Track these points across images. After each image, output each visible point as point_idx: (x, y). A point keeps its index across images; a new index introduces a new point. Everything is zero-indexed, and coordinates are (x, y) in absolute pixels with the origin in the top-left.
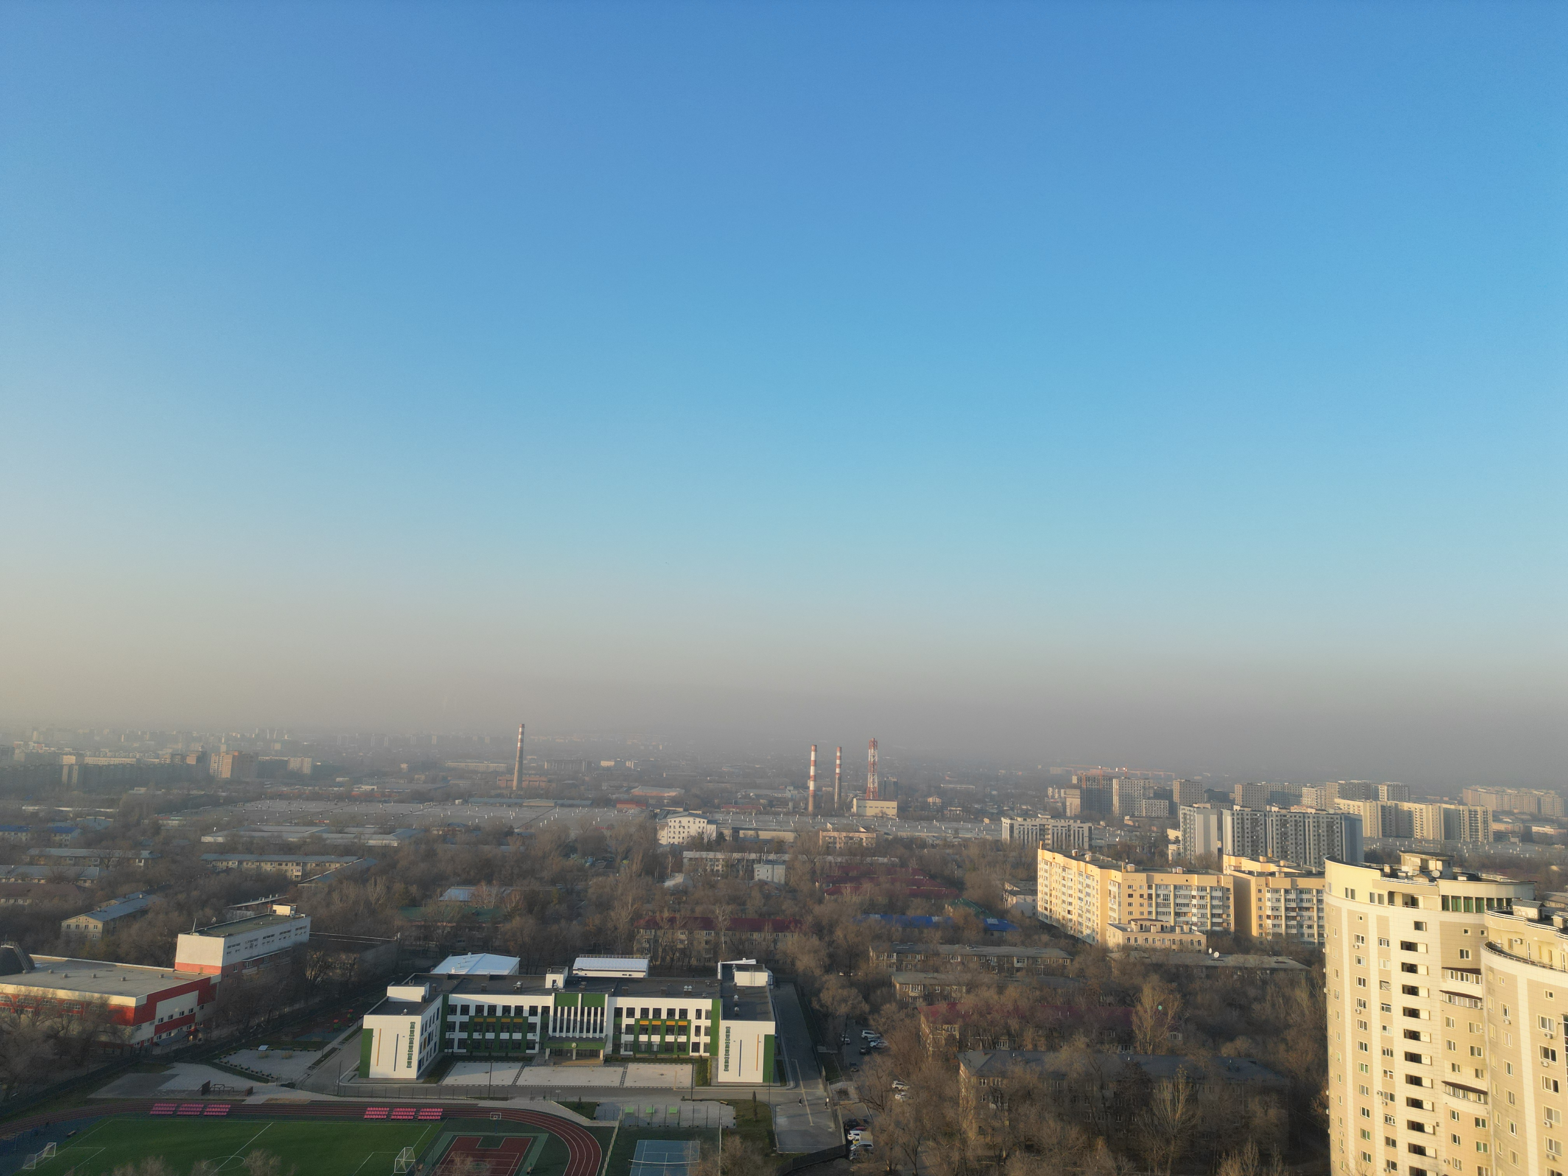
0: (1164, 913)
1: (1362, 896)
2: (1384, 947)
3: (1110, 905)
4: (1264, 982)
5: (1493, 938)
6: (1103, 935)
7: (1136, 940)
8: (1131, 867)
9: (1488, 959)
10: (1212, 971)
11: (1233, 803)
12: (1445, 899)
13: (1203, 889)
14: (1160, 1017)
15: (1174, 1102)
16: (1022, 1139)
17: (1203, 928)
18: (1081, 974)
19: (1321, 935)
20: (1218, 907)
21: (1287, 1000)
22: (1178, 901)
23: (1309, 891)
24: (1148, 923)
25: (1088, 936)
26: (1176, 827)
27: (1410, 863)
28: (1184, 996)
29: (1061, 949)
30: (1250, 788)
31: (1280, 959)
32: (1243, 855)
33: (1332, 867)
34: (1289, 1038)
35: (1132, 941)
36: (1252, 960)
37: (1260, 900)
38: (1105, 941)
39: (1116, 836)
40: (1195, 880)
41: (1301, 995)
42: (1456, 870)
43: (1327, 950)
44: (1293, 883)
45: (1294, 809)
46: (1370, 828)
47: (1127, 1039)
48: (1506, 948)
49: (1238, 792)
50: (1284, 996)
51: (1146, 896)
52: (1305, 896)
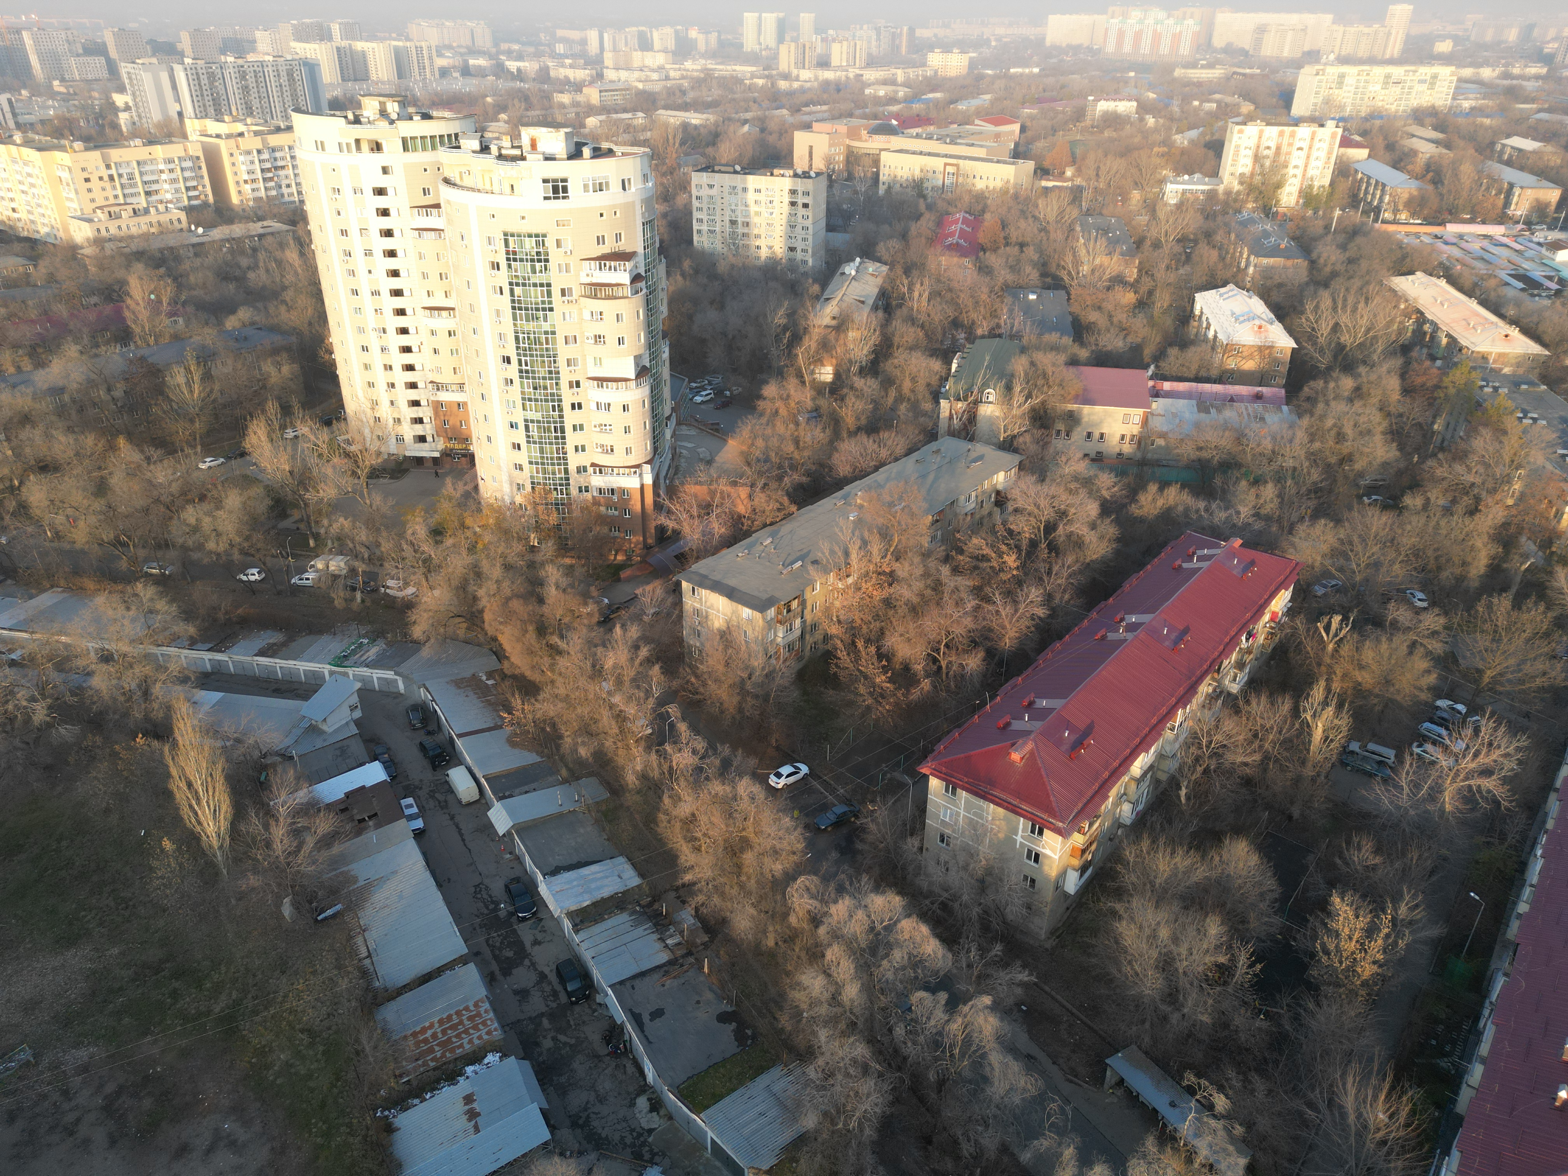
0: (132, 195)
1: (332, 146)
2: (359, 195)
3: (65, 194)
4: (255, 250)
5: (448, 174)
6: (66, 230)
7: (107, 230)
8: (78, 145)
9: (445, 194)
10: (199, 249)
11: (182, 55)
12: (404, 141)
13: (170, 161)
14: (155, 307)
15: (188, 384)
16: (33, 462)
17: (180, 205)
18: (51, 279)
19: (300, 193)
20: (192, 178)
21: (279, 263)
22: (146, 178)
23: (281, 149)
24: (117, 209)
25: (48, 234)
26: (122, 89)
27: (370, 107)
28: (175, 279)
29: (17, 255)
30: (197, 34)
31: (265, 223)
32: (206, 116)
33: (297, 119)
34: (288, 299)
35: (103, 232)
36: (237, 230)
37: (233, 164)
38: (72, 240)
39: (49, 107)
40: (159, 151)
41: (292, 255)
42: (411, 110)
43: (308, 207)
44: (264, 141)
45: (251, 57)
46: (329, 74)
47: (124, 336)
48: (458, 182)
49: (185, 43)
50: (276, 260)
51: (106, 178)
52: (278, 155)
